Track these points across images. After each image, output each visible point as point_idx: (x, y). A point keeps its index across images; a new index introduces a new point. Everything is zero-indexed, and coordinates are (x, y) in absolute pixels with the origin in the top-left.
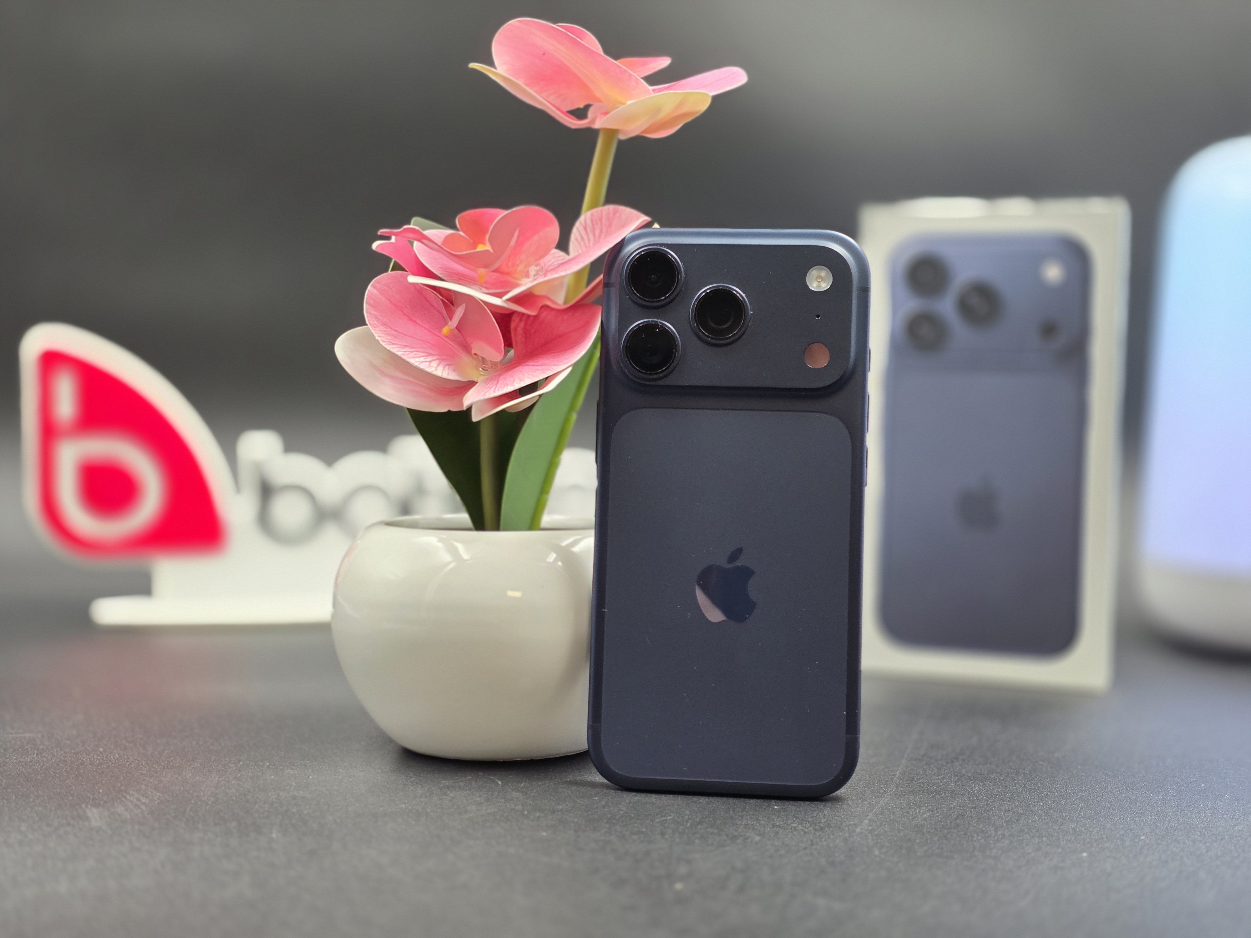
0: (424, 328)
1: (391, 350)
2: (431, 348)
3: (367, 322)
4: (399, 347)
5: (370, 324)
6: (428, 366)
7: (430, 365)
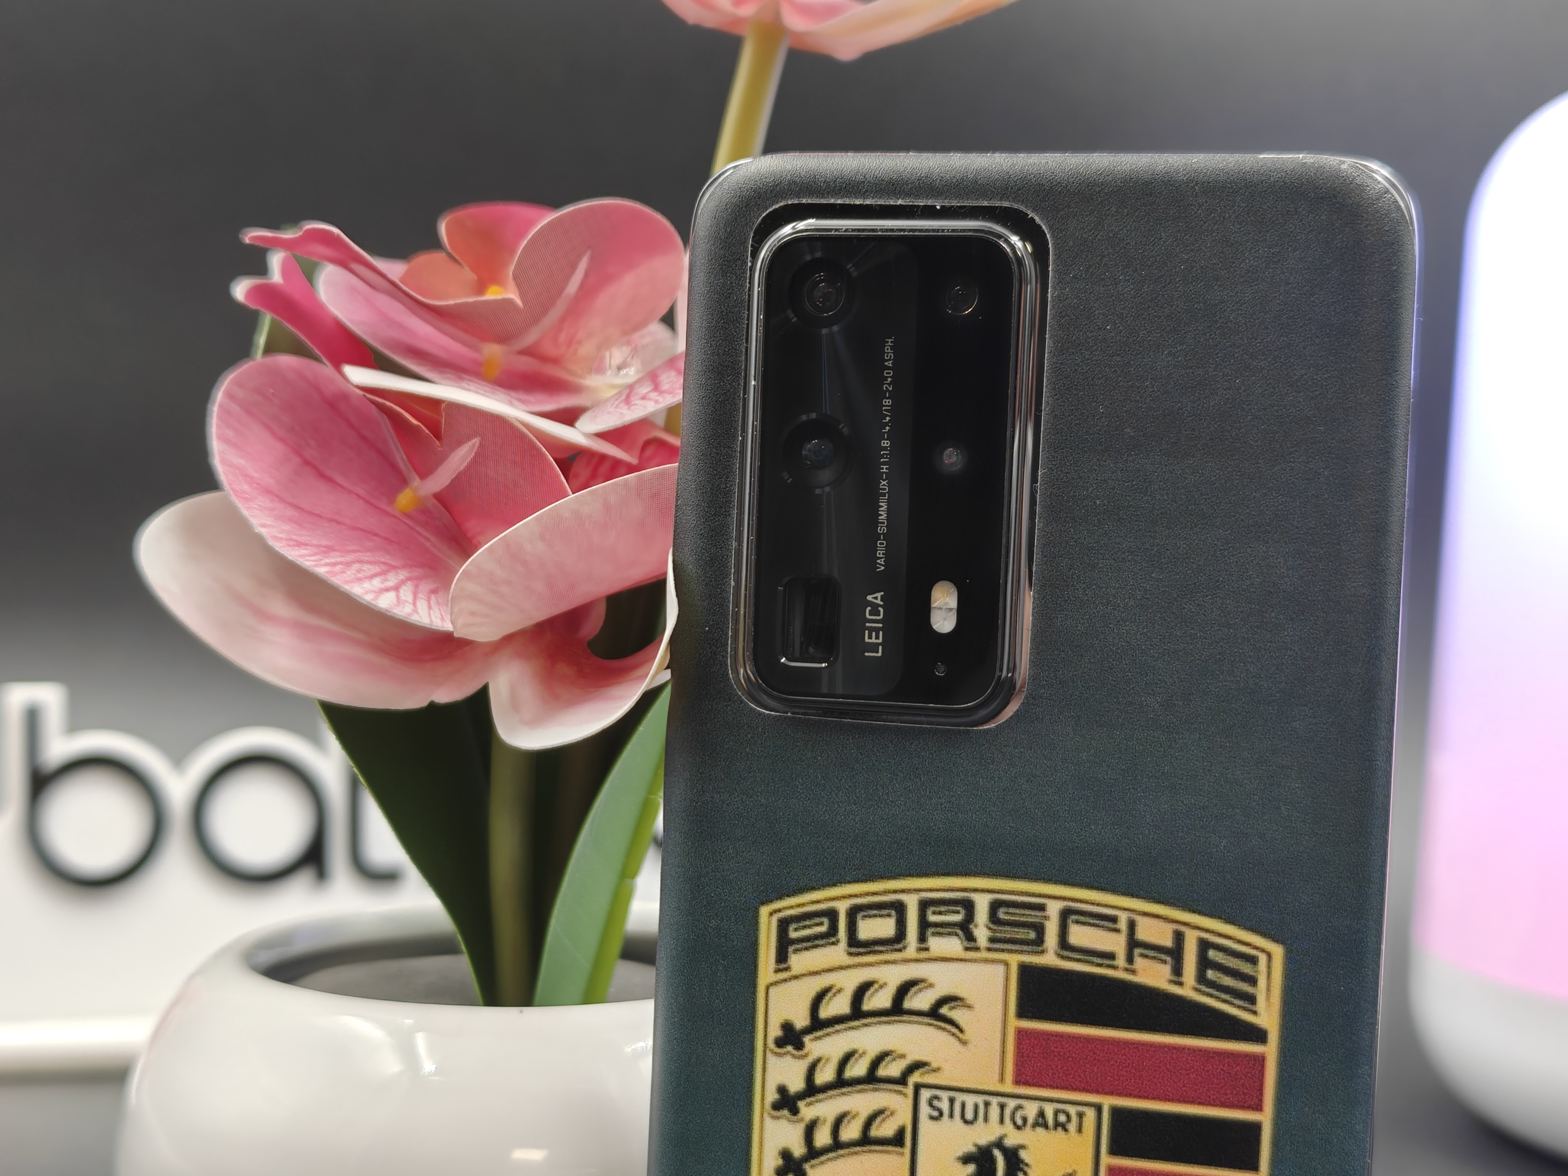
0: (350, 495)
1: (300, 561)
2: (385, 550)
3: (224, 484)
4: (315, 554)
5: (231, 487)
6: (395, 600)
7: (398, 597)
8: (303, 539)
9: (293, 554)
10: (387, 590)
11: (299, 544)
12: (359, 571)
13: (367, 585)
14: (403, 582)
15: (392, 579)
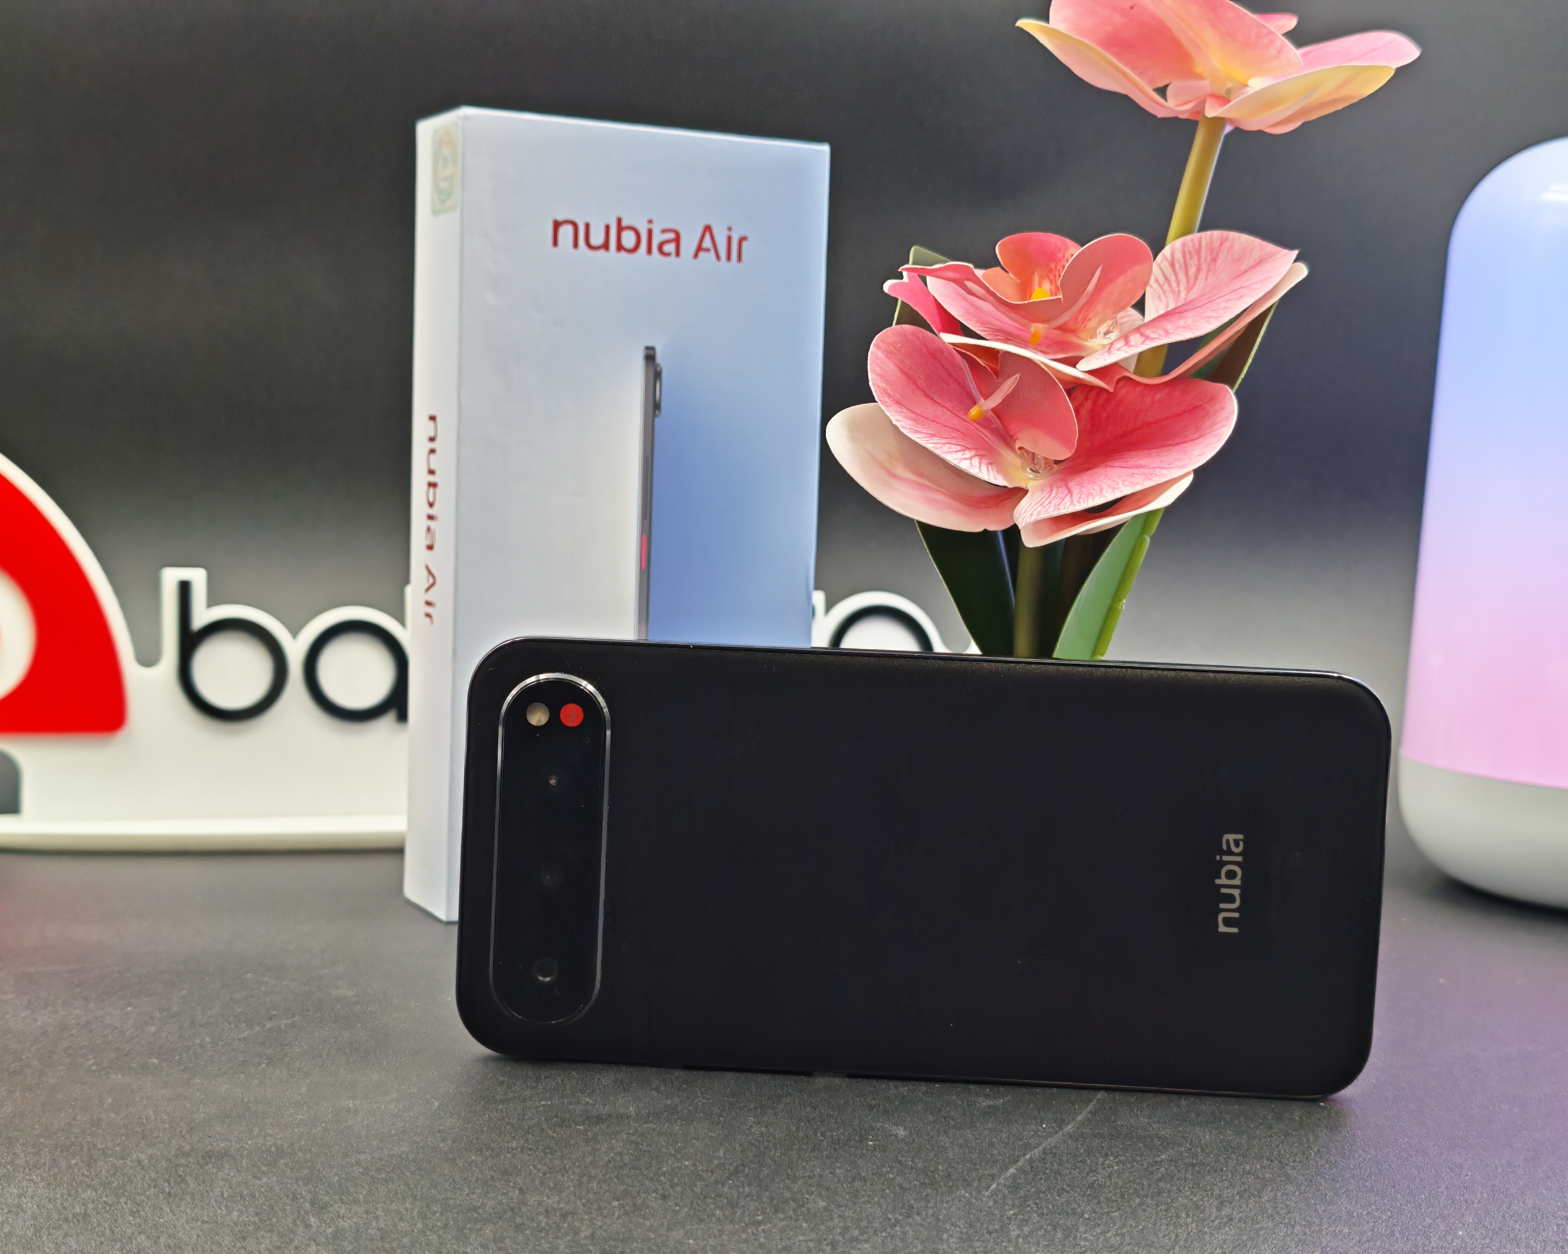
0: (945, 409)
1: (918, 440)
2: (963, 439)
3: (877, 399)
4: (926, 437)
5: (880, 400)
6: (970, 465)
7: (971, 463)
8: (920, 429)
9: (914, 437)
10: (965, 459)
11: (917, 432)
12: (949, 448)
13: (954, 455)
14: (973, 457)
15: (968, 454)
